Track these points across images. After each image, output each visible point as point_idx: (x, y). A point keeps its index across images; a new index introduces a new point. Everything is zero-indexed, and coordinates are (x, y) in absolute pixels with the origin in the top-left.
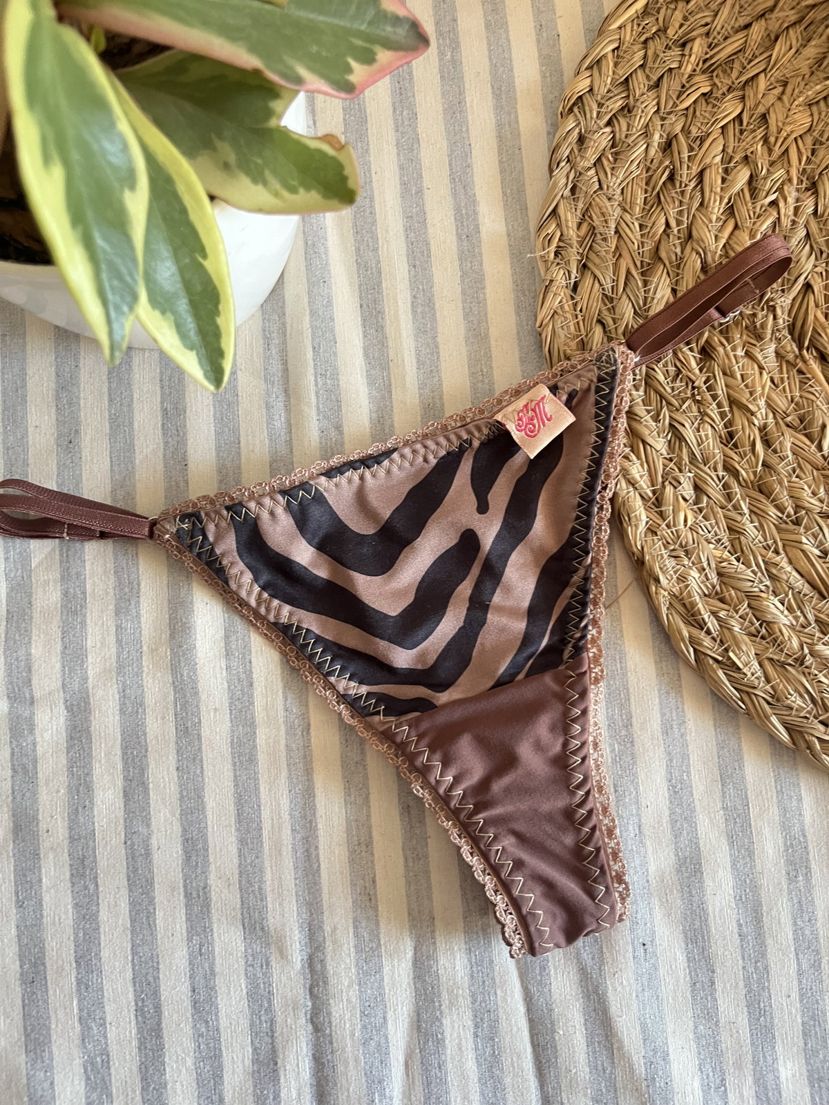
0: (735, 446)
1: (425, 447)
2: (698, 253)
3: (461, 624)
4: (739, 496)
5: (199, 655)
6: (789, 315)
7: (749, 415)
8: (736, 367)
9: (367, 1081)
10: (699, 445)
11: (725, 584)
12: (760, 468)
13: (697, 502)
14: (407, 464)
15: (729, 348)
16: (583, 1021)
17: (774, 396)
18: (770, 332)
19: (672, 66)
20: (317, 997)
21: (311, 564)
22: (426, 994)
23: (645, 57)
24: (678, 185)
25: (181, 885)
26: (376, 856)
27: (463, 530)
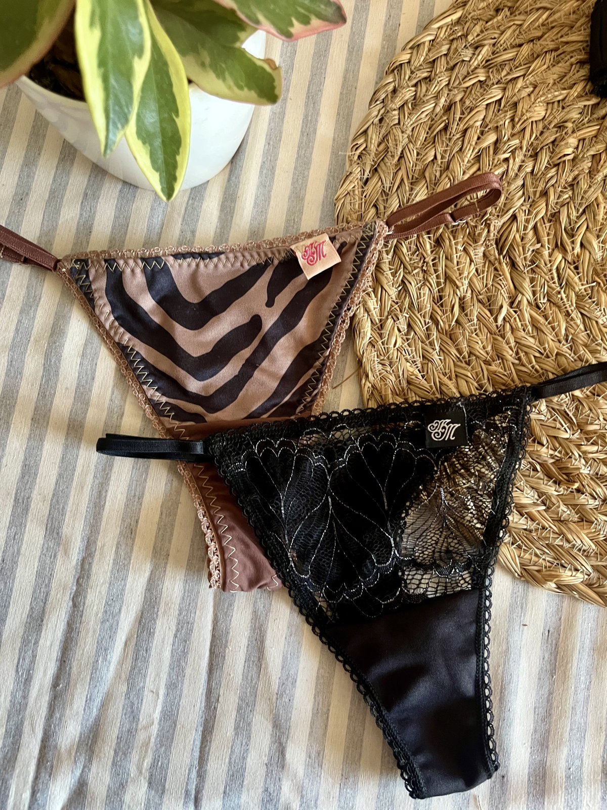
0: (442, 305)
1: (244, 256)
2: (449, 179)
3: (237, 373)
4: (435, 337)
5: (65, 351)
6: (498, 233)
7: (455, 288)
8: (455, 256)
9: (97, 647)
10: (418, 299)
11: (411, 390)
12: (453, 323)
13: (408, 334)
14: (229, 265)
15: (453, 242)
16: (246, 644)
17: (475, 280)
18: (483, 239)
19: (465, 59)
20: (81, 585)
21: (150, 311)
22: (150, 601)
23: (449, 49)
24: (448, 134)
25: (14, 492)
26: (143, 506)
27: (254, 314)
